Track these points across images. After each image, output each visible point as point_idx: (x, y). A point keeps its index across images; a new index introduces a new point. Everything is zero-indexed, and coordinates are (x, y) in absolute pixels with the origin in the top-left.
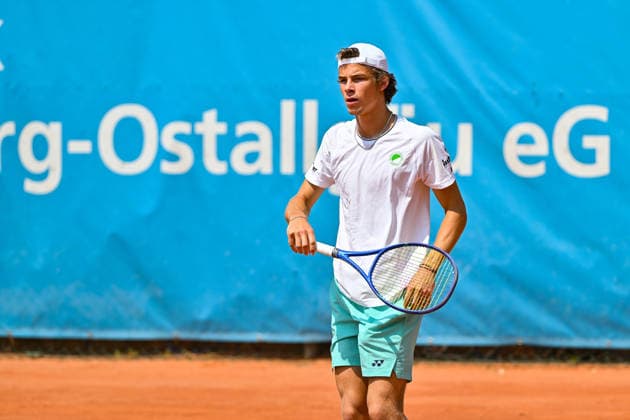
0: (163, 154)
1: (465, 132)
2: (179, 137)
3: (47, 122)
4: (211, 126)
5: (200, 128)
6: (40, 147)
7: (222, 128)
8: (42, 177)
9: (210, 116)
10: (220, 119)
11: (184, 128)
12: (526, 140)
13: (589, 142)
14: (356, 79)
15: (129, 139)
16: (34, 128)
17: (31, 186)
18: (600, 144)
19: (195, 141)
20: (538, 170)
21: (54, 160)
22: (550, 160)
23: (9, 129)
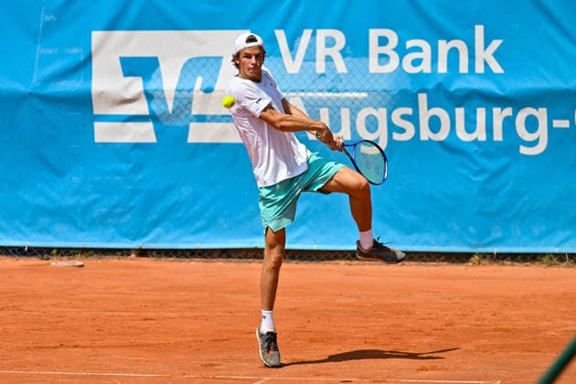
3: (536, 107)
6: (532, 124)
8: (534, 143)
16: (526, 112)
17: (524, 150)
21: (542, 132)
23: (508, 111)
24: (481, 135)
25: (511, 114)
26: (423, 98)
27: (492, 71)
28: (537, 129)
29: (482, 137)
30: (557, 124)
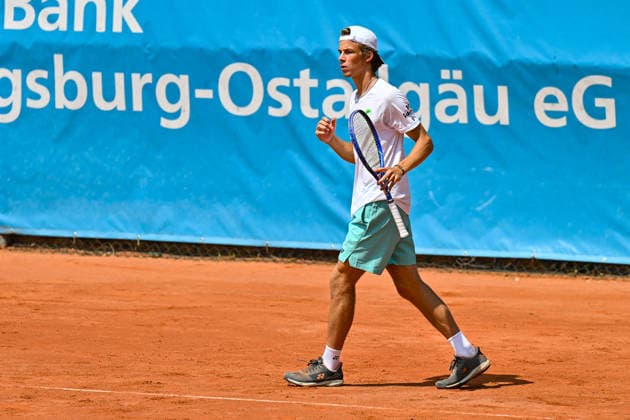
0: (268, 101)
1: (503, 92)
2: (280, 89)
4: (306, 81)
5: (296, 82)
6: (173, 93)
7: (315, 83)
8: (176, 115)
9: (305, 73)
10: (312, 76)
11: (285, 82)
12: (551, 99)
13: (599, 102)
14: (347, 52)
15: (241, 89)
16: (167, 79)
17: (165, 123)
18: (608, 104)
19: (293, 93)
20: (562, 122)
21: (184, 102)
22: (570, 115)
23: (148, 78)
24: (119, 103)
25: (150, 81)
26: (58, 59)
27: (130, 31)
28: (179, 98)
29: (122, 107)
30: (201, 94)
